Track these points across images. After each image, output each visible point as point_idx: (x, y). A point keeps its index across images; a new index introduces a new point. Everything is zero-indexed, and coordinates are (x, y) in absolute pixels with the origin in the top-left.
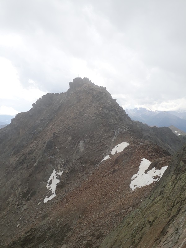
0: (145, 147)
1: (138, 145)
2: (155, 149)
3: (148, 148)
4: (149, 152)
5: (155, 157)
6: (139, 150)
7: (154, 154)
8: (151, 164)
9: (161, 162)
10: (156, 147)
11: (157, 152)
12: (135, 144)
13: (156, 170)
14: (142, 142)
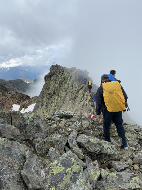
0: (13, 97)
1: (7, 96)
2: (20, 96)
3: (15, 96)
4: (16, 99)
5: (21, 101)
6: (8, 99)
7: (20, 100)
8: (20, 107)
9: (27, 104)
10: (20, 95)
11: (22, 98)
12: (4, 96)
13: (24, 109)
14: (9, 94)
